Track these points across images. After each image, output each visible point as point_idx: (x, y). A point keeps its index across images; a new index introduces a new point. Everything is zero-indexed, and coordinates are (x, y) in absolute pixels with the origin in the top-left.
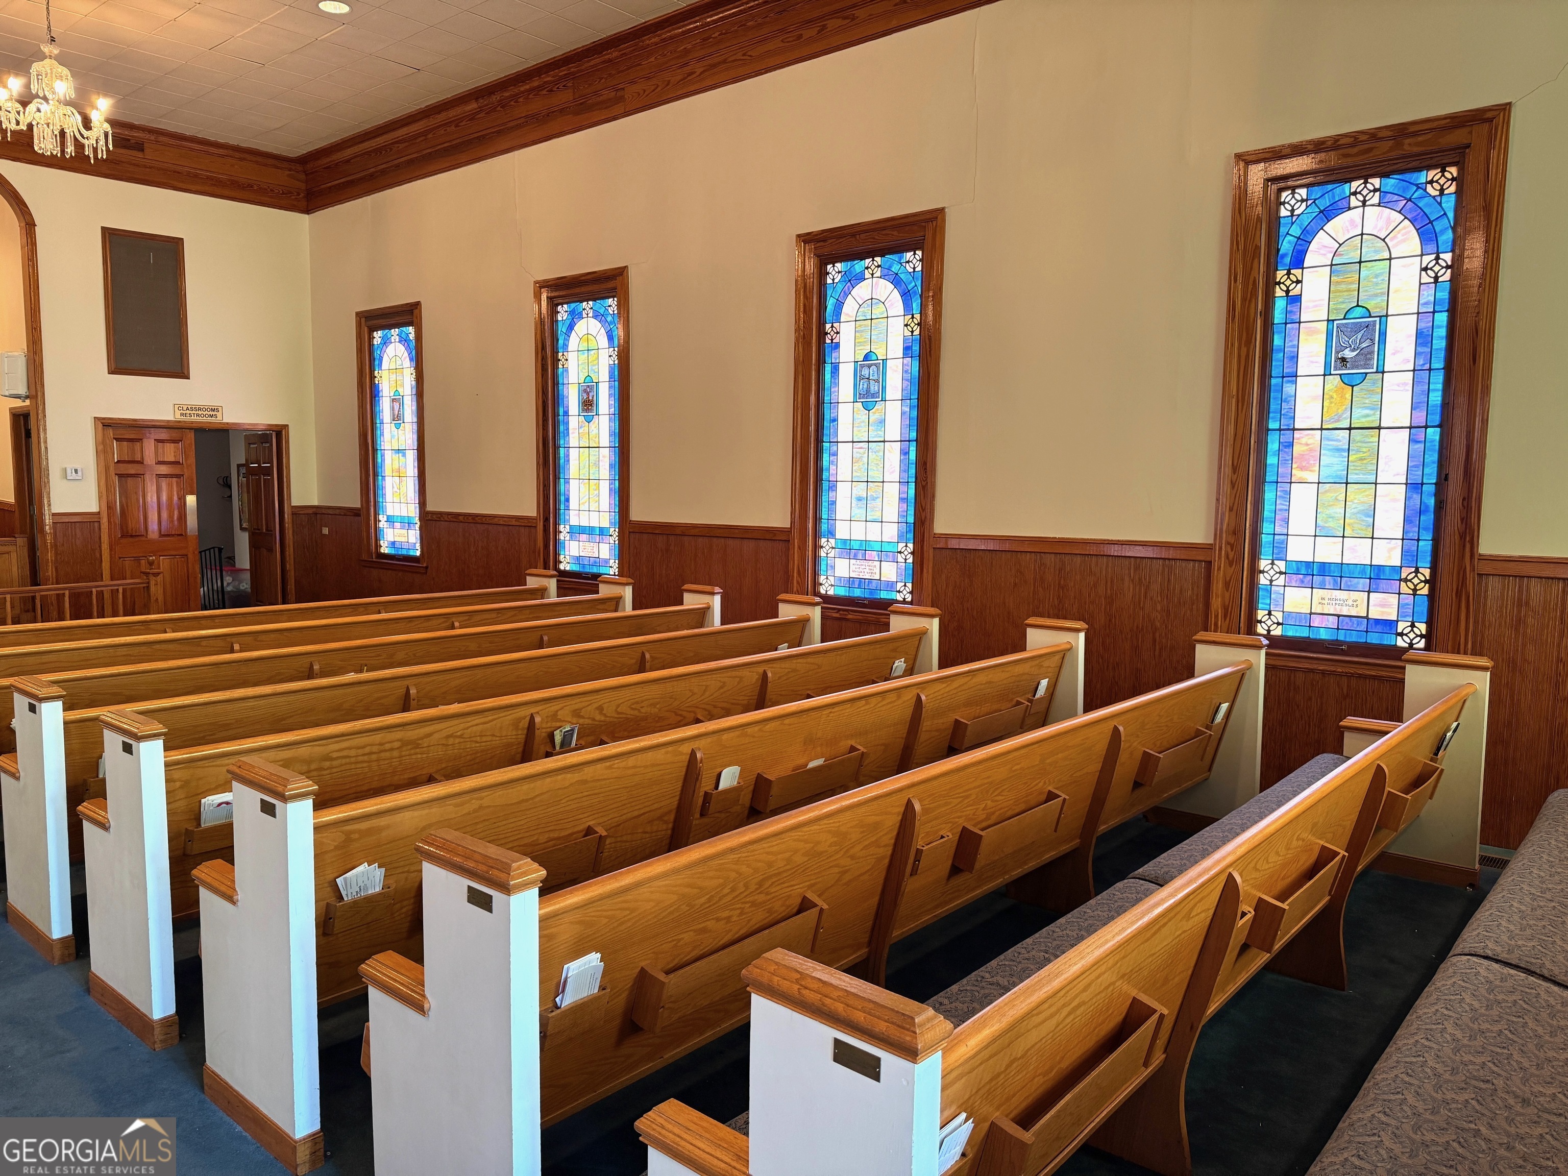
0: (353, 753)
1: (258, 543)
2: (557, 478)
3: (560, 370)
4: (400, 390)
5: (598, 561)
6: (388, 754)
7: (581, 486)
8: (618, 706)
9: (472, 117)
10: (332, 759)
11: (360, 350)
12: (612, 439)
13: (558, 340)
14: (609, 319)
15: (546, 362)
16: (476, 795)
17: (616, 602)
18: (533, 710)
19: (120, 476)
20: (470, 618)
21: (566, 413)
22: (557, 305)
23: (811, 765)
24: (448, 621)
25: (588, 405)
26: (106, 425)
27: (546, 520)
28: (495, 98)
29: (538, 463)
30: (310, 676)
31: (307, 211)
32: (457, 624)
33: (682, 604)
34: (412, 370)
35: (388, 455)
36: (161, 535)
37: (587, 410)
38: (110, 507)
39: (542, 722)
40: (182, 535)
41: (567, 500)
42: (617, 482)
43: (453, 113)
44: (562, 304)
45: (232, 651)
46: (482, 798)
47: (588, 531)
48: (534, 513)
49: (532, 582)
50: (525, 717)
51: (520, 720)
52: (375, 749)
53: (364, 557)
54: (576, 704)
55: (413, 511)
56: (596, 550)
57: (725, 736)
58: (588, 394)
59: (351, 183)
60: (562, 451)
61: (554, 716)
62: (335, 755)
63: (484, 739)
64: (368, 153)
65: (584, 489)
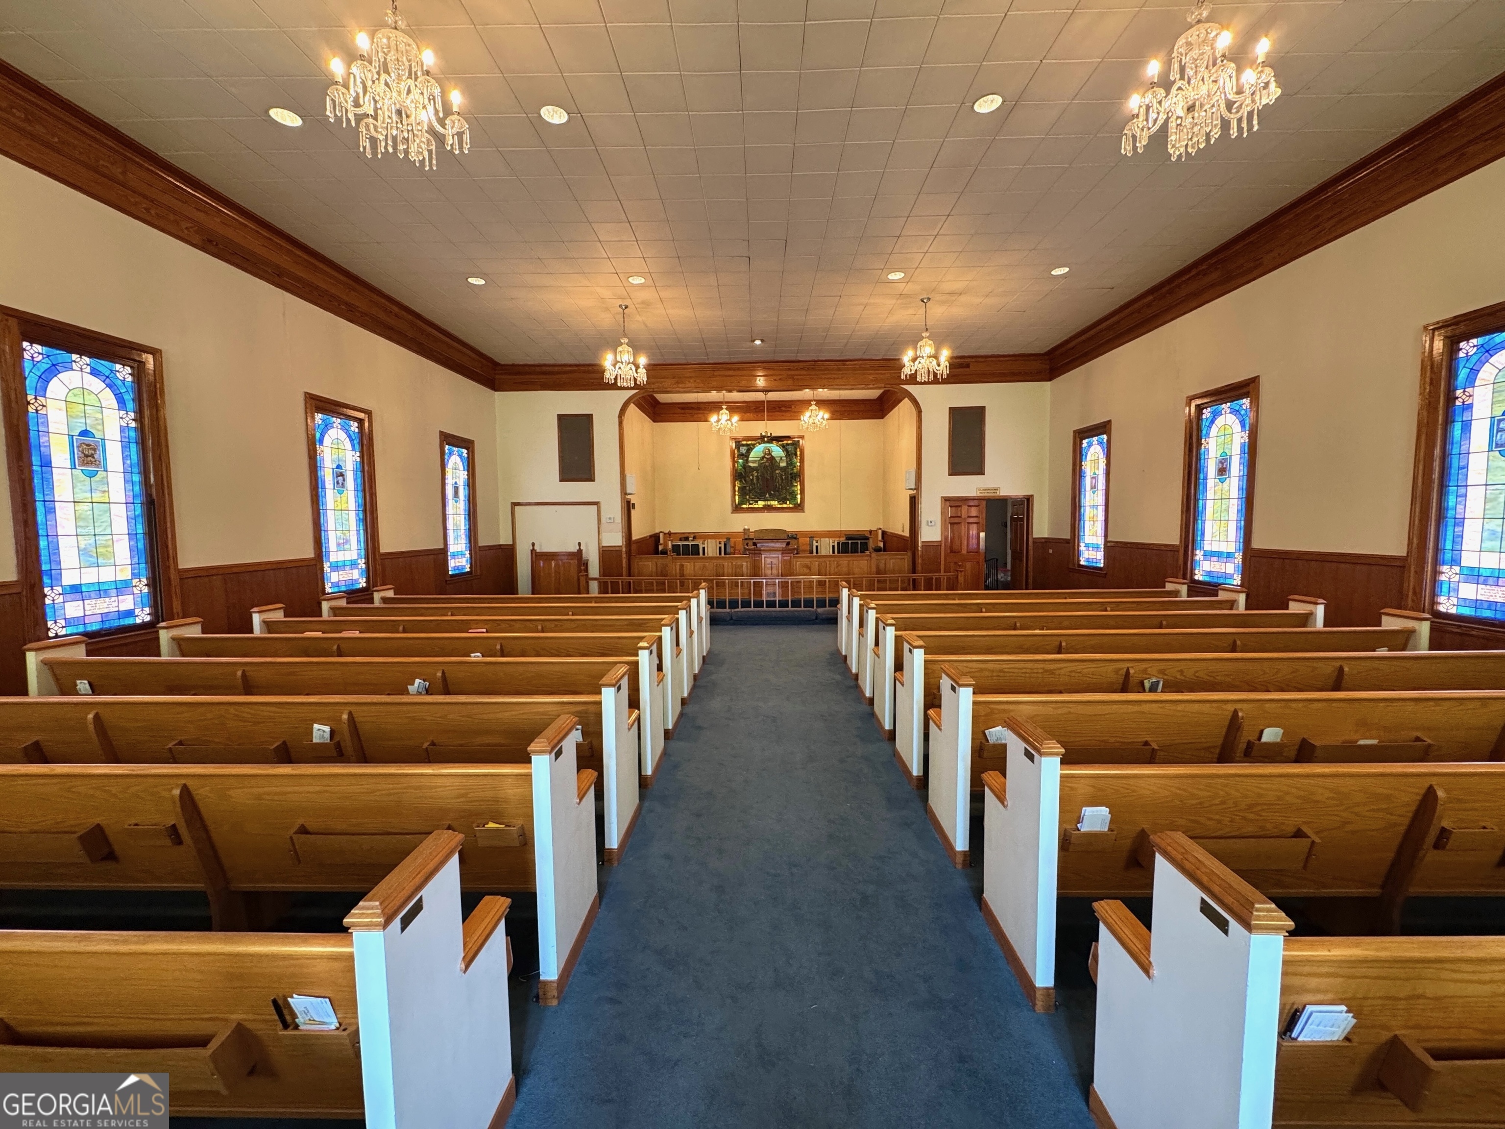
0: (1016, 671)
1: (1017, 556)
2: (1195, 520)
3: (1203, 450)
4: (1097, 472)
5: (1226, 576)
6: (1035, 675)
7: (1215, 525)
8: (1197, 672)
9: (1149, 305)
10: (1004, 672)
11: (1074, 451)
12: (1241, 492)
13: (1202, 431)
14: (1243, 412)
15: (1192, 446)
16: (1067, 705)
17: (1232, 604)
18: (1128, 665)
19: (951, 524)
20: (1117, 606)
21: (1206, 478)
22: (1203, 409)
23: (1362, 742)
24: (1103, 607)
25: (1223, 471)
26: (946, 500)
27: (1186, 547)
28: (1164, 290)
29: (1182, 511)
30: (1015, 629)
31: (1050, 380)
32: (1109, 609)
33: (1287, 608)
34: (1104, 460)
35: (1087, 509)
36: (968, 552)
37: (1221, 475)
38: (946, 538)
39: (1134, 673)
40: (977, 552)
41: (1203, 534)
42: (1243, 522)
43: (1136, 306)
44: (1206, 408)
45: (981, 612)
46: (1070, 708)
47: (1219, 555)
48: (1177, 542)
49: (1169, 587)
50: (1123, 668)
51: (1120, 669)
52: (1028, 671)
53: (1071, 566)
54: (1162, 665)
55: (1100, 541)
56: (1223, 567)
57: (1268, 705)
58: (1223, 464)
59: (1074, 360)
60: (1201, 502)
61: (1145, 671)
62: (1006, 670)
63: (1095, 677)
64: (1084, 341)
65: (1216, 527)
